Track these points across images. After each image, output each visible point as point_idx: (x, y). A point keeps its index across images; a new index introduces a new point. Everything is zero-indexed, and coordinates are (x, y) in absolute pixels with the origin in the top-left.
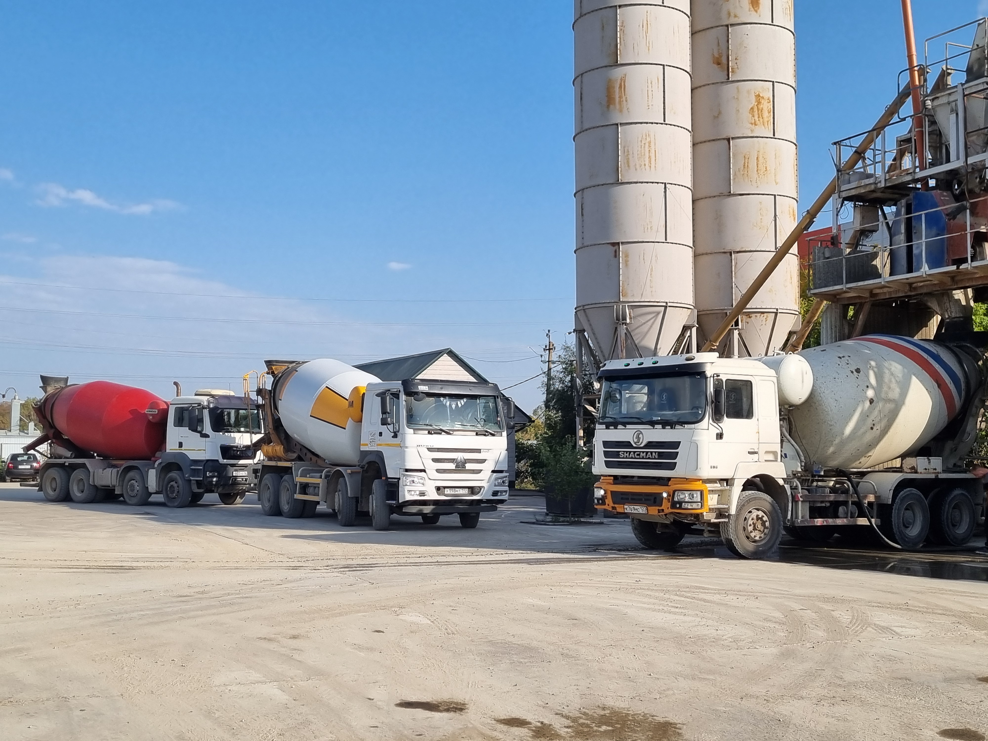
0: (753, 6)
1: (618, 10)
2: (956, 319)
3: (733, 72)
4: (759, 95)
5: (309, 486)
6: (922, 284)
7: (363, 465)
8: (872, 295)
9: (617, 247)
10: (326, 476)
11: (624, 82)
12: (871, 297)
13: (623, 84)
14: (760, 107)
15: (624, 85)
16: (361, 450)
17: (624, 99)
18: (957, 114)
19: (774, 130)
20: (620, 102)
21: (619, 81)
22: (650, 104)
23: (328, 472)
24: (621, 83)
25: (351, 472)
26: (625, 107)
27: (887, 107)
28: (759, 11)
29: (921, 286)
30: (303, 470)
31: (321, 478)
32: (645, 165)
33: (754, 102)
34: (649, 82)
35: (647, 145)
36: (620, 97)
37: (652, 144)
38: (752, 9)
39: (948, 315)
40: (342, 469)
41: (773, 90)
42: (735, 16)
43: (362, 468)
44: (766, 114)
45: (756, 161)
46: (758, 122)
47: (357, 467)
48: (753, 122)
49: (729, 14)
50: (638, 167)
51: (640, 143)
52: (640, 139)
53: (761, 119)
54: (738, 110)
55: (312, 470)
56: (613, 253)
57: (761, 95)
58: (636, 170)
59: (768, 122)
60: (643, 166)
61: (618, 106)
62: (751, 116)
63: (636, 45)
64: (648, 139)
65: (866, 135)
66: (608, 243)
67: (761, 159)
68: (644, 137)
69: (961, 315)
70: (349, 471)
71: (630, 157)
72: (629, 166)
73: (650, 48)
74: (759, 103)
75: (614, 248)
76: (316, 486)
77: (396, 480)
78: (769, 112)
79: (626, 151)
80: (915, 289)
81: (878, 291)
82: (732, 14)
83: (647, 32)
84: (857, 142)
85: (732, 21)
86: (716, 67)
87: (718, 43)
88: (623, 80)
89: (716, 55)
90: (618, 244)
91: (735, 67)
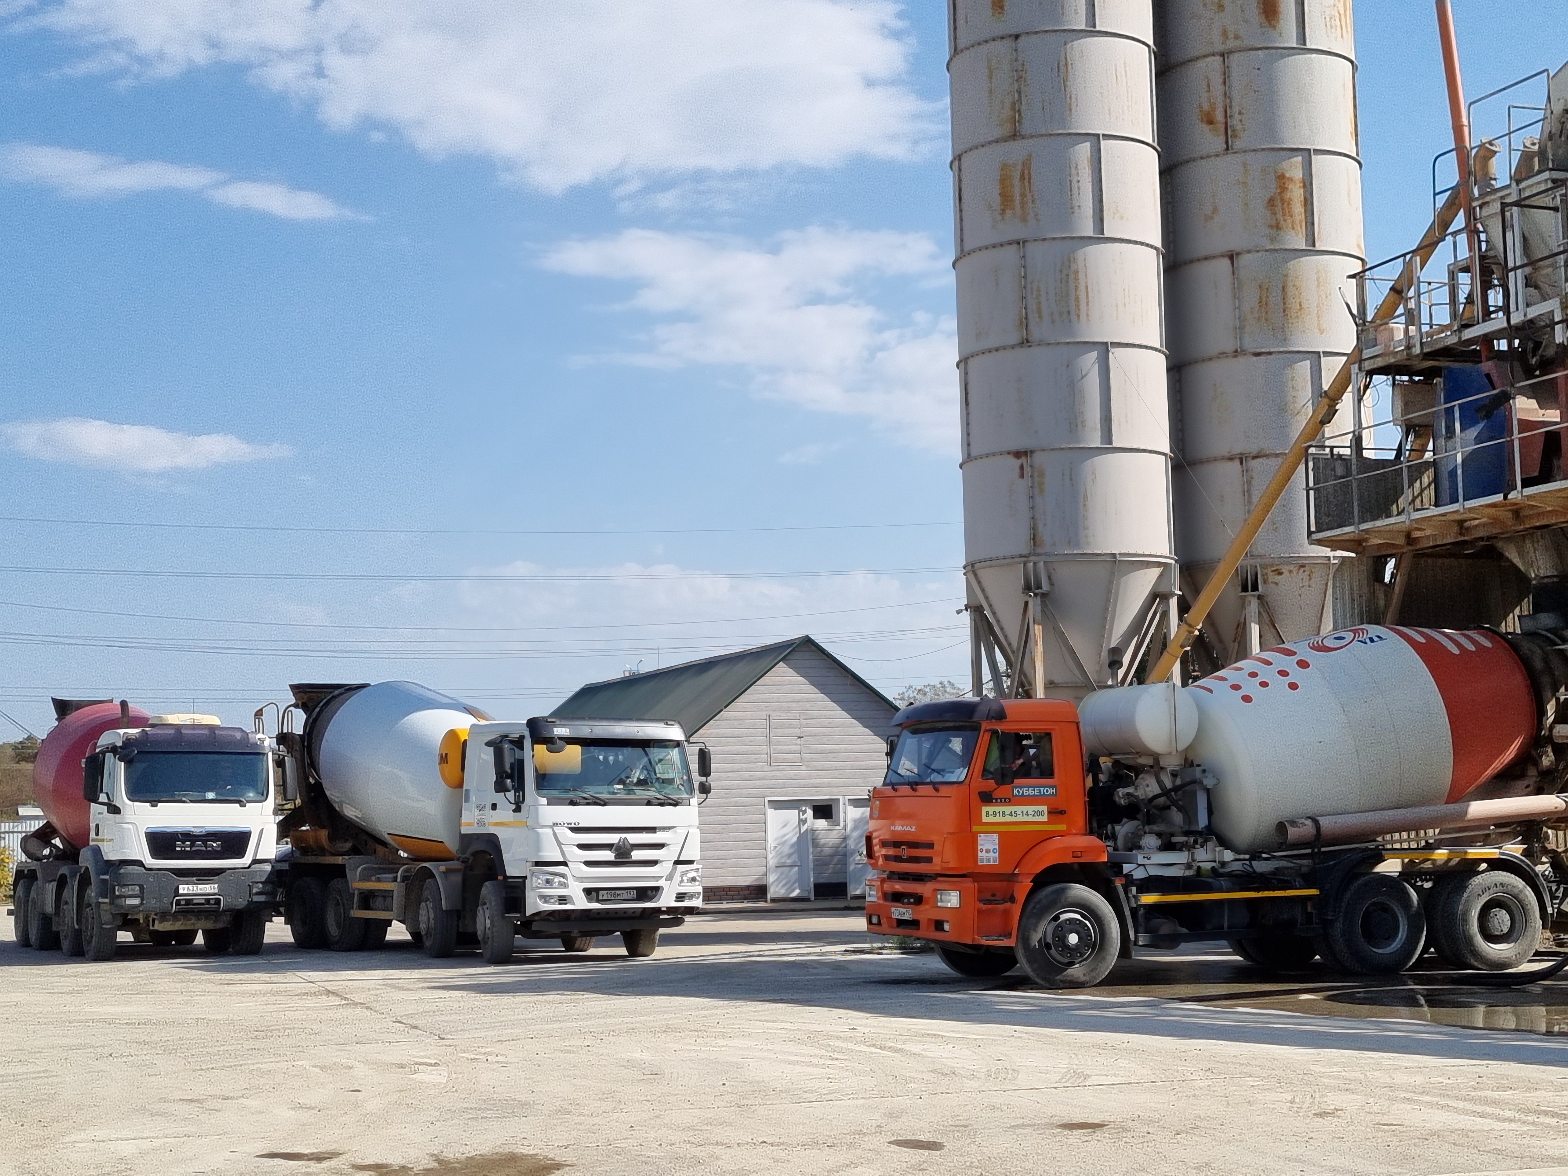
0: (1265, 19)
2: (1549, 579)
3: (1235, 136)
4: (1282, 177)
5: (375, 896)
7: (466, 858)
9: (1023, 460)
10: (405, 878)
11: (1029, 169)
12: (1409, 544)
13: (1026, 172)
14: (1286, 196)
15: (1029, 173)
16: (462, 832)
17: (1030, 199)
19: (1314, 235)
20: (1023, 204)
21: (1020, 166)
23: (406, 871)
24: (1023, 170)
25: (446, 869)
26: (1031, 211)
28: (1276, 28)
30: (364, 869)
31: (395, 880)
32: (1069, 312)
33: (1273, 189)
35: (1072, 277)
36: (1023, 196)
38: (1265, 23)
40: (432, 865)
42: (1236, 37)
43: (463, 862)
44: (1294, 209)
46: (1283, 224)
47: (455, 862)
48: (1272, 223)
49: (1226, 33)
51: (1057, 274)
52: (1058, 269)
53: (1287, 218)
54: (1247, 204)
55: (380, 868)
56: (1017, 471)
57: (1286, 176)
59: (1297, 222)
60: (1066, 315)
61: (1018, 211)
62: (1268, 212)
65: (1406, 258)
66: (1008, 453)
68: (1067, 264)
69: (1555, 574)
70: (442, 868)
72: (1040, 317)
74: (1283, 189)
75: (1019, 462)
76: (387, 895)
77: (520, 880)
78: (1302, 206)
82: (1231, 35)
83: (1066, 80)
84: (1399, 269)
85: (1231, 44)
86: (1206, 128)
87: (1209, 86)
88: (1027, 164)
89: (1206, 107)
90: (1025, 453)
91: (1239, 127)
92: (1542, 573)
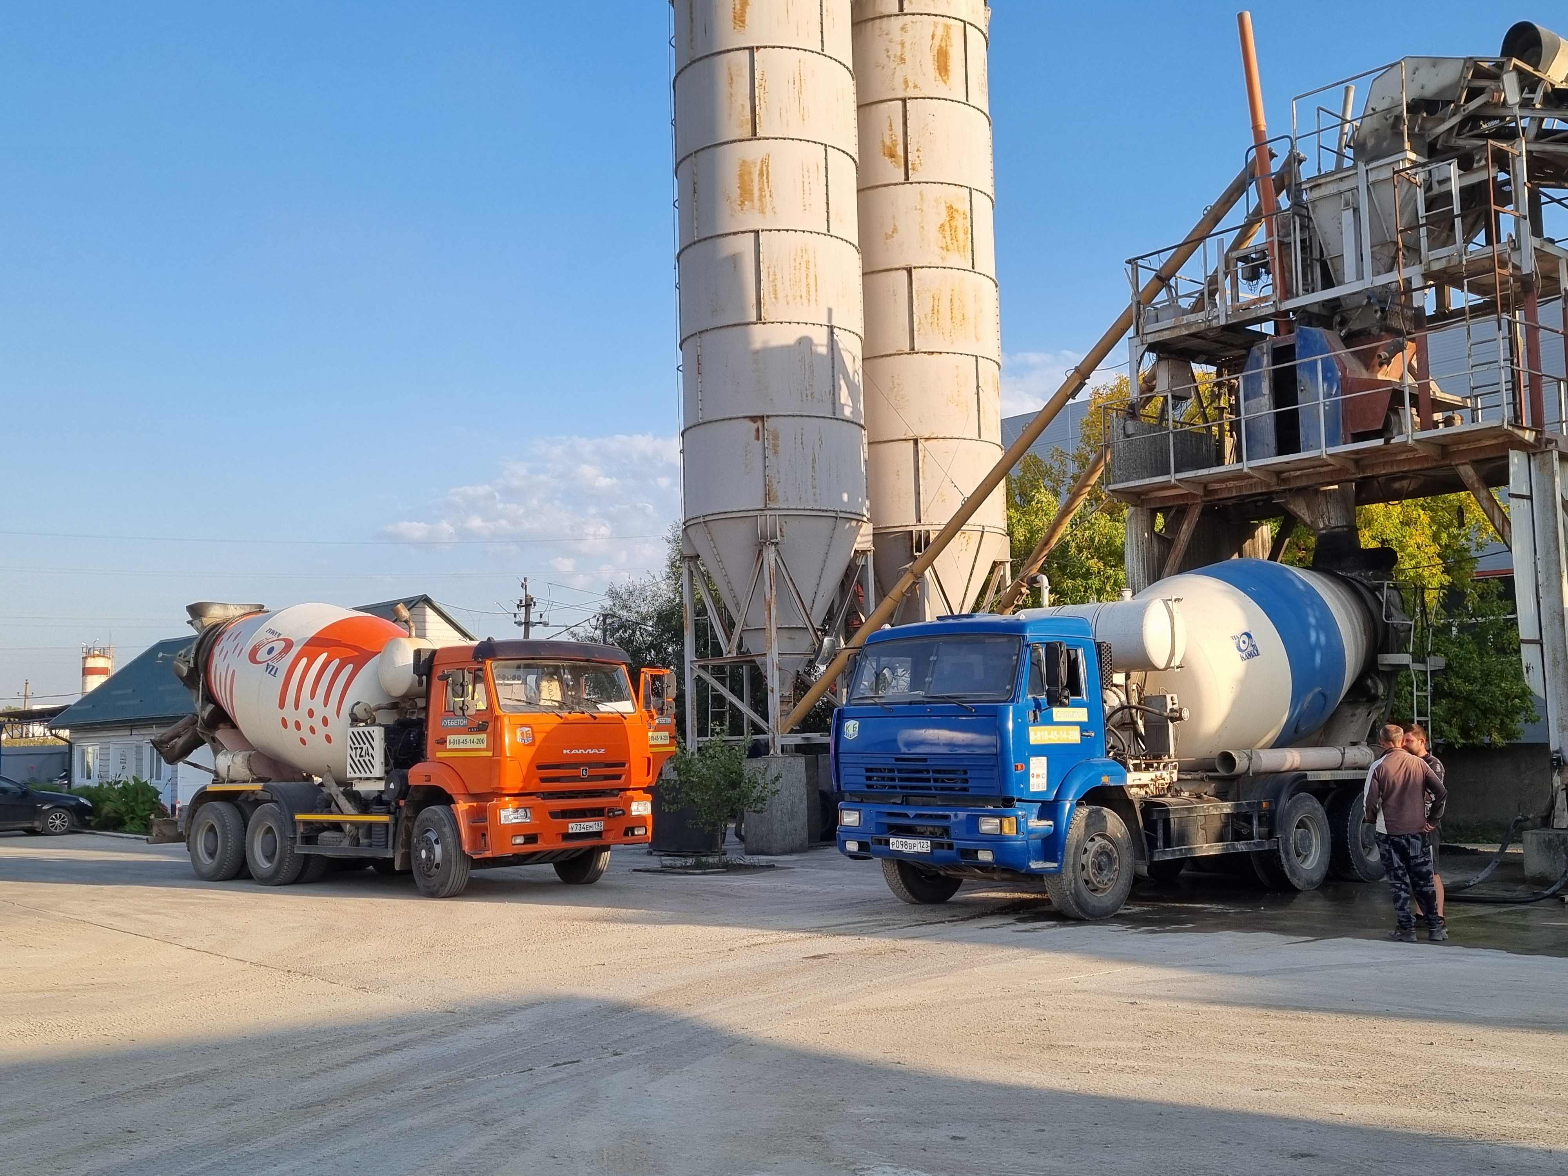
0: (940, 74)
1: (755, 54)
2: (1337, 530)
3: (914, 169)
4: (951, 207)
6: (1298, 473)
8: (1208, 492)
9: (759, 423)
11: (767, 166)
12: (1205, 495)
13: (765, 169)
14: (954, 224)
15: (767, 170)
17: (767, 193)
18: (1356, 210)
19: (973, 259)
20: (761, 197)
21: (759, 164)
22: (807, 203)
24: (762, 167)
26: (768, 205)
27: (1206, 209)
28: (948, 82)
29: (1297, 476)
32: (801, 297)
33: (944, 217)
34: (805, 170)
35: (804, 265)
36: (761, 190)
37: (811, 265)
38: (940, 78)
39: (1324, 524)
41: (971, 201)
42: (915, 87)
44: (961, 236)
45: (949, 304)
46: (950, 246)
48: (944, 246)
49: (906, 82)
50: (790, 299)
51: (792, 262)
52: (792, 257)
53: (955, 242)
54: (922, 227)
56: (754, 433)
57: (954, 207)
58: (788, 303)
59: (964, 247)
60: (798, 298)
61: (757, 203)
62: (941, 236)
63: (783, 112)
64: (805, 257)
65: (1174, 250)
66: (745, 417)
67: (956, 301)
68: (800, 254)
69: (1345, 524)
71: (779, 282)
72: (776, 298)
73: (806, 117)
74: (952, 218)
75: (755, 426)
78: (966, 234)
79: (771, 274)
80: (1286, 481)
81: (1217, 486)
82: (911, 84)
83: (800, 93)
84: (1157, 263)
85: (911, 93)
86: (888, 160)
87: (891, 125)
88: (765, 162)
89: (888, 143)
90: (762, 418)
91: (917, 162)
92: (1333, 523)
